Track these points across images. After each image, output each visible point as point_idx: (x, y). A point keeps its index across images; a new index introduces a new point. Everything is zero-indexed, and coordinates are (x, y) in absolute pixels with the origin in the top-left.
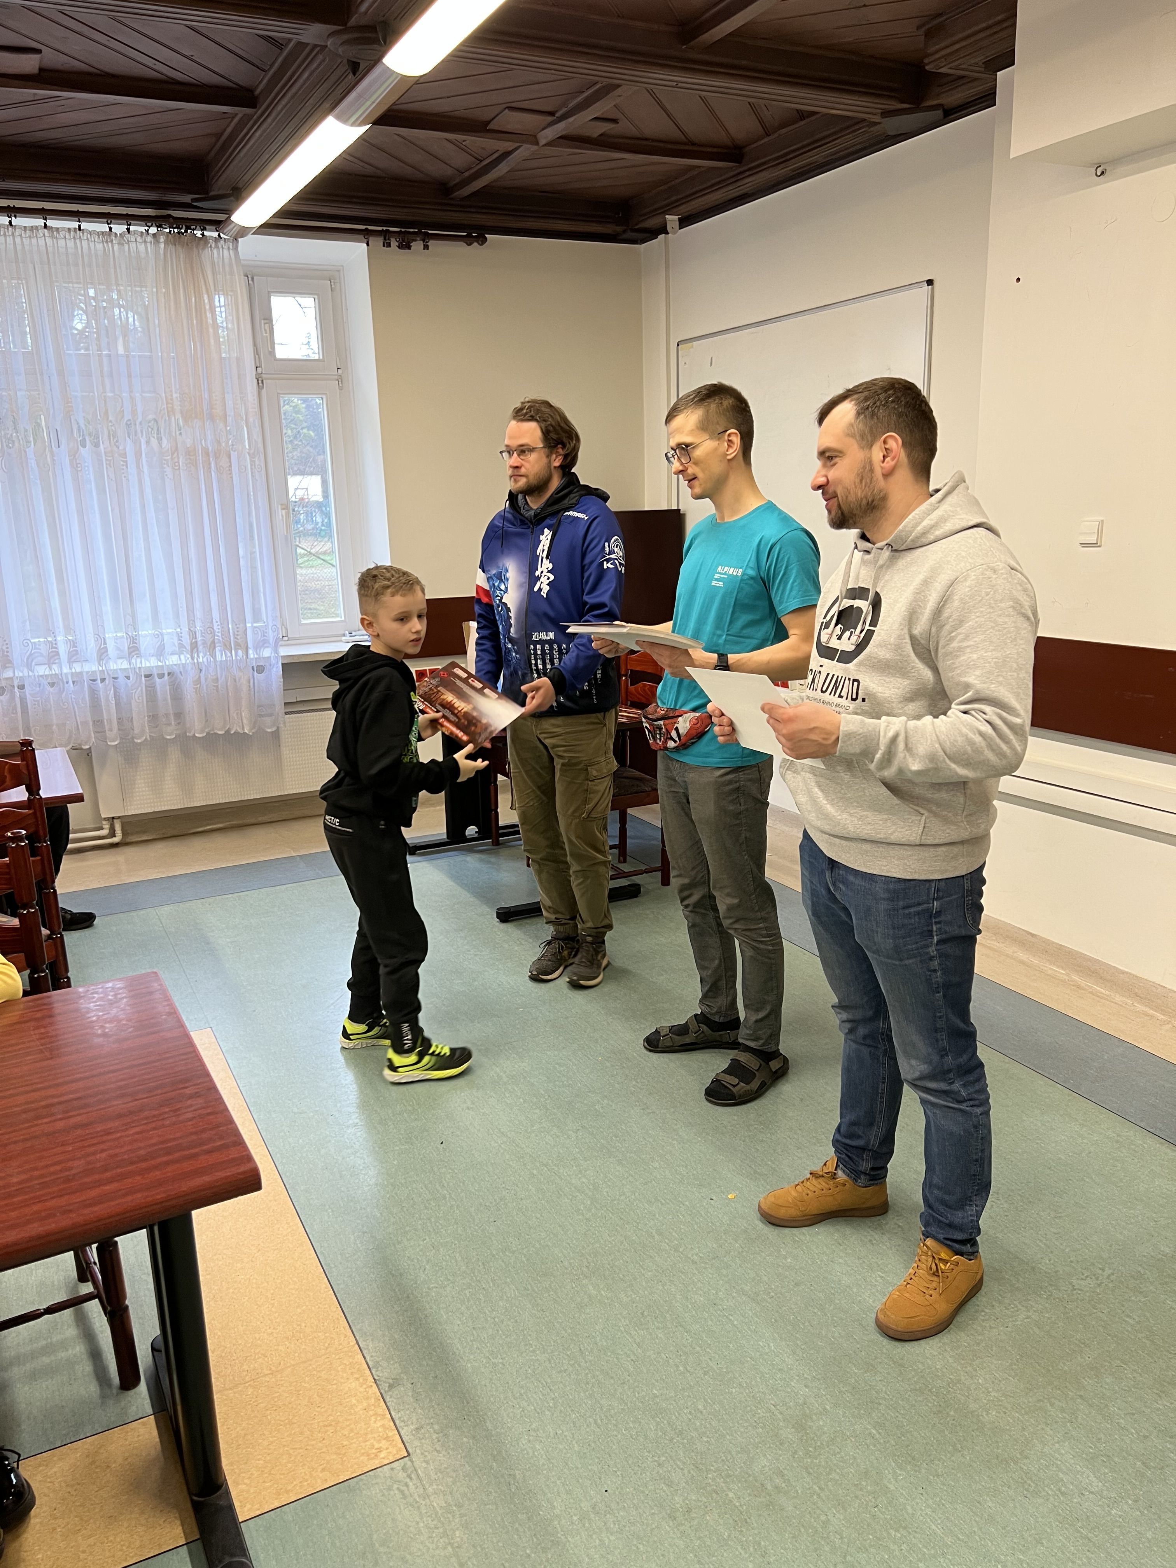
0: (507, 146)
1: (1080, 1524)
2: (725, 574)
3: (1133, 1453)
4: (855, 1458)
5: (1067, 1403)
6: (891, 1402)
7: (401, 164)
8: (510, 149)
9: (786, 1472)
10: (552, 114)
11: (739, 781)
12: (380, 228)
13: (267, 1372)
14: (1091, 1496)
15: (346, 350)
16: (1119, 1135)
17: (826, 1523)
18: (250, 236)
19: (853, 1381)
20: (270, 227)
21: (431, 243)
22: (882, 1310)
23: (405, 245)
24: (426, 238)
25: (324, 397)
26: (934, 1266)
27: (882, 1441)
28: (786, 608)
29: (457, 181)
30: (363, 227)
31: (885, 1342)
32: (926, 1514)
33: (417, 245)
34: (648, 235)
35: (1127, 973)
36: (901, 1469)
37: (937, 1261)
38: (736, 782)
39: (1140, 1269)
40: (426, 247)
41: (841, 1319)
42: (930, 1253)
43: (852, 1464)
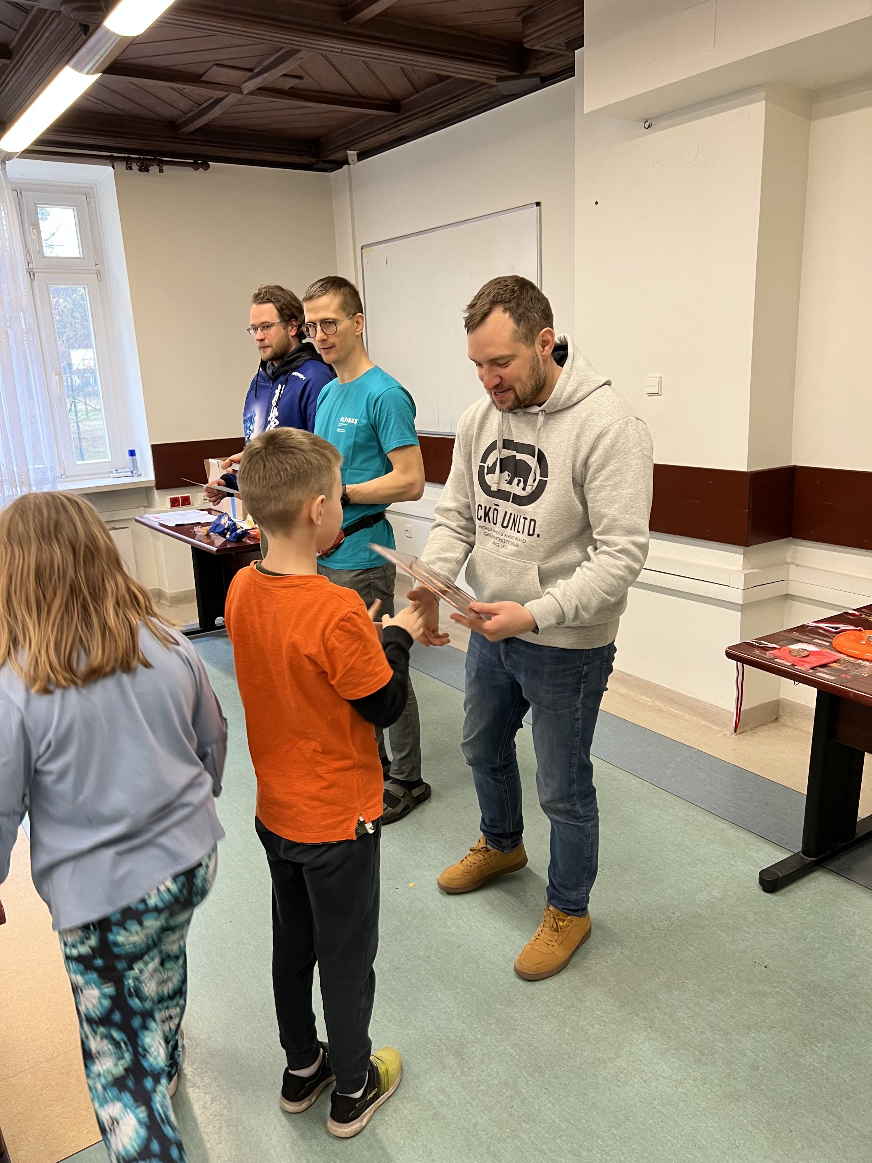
0: (219, 94)
1: (656, 1103)
2: (345, 423)
3: (693, 1045)
4: (498, 1072)
5: (648, 1013)
6: (525, 1027)
7: (136, 105)
8: (222, 96)
9: (447, 1089)
10: (251, 70)
11: (370, 579)
12: (123, 155)
13: (43, 1060)
14: (664, 1080)
15: (102, 250)
16: (686, 815)
17: (475, 1125)
18: (15, 160)
19: (498, 1014)
20: (29, 153)
21: (165, 167)
22: (518, 960)
23: (144, 169)
24: (161, 163)
25: (86, 287)
26: (555, 924)
27: (517, 1057)
28: (388, 448)
29: (182, 120)
30: (109, 154)
31: (521, 983)
32: (548, 1108)
33: (154, 169)
34: (335, 165)
35: (693, 698)
36: (531, 1077)
37: (557, 921)
38: (367, 580)
39: (699, 910)
40: (161, 171)
41: (490, 969)
42: (552, 915)
43: (496, 1077)
